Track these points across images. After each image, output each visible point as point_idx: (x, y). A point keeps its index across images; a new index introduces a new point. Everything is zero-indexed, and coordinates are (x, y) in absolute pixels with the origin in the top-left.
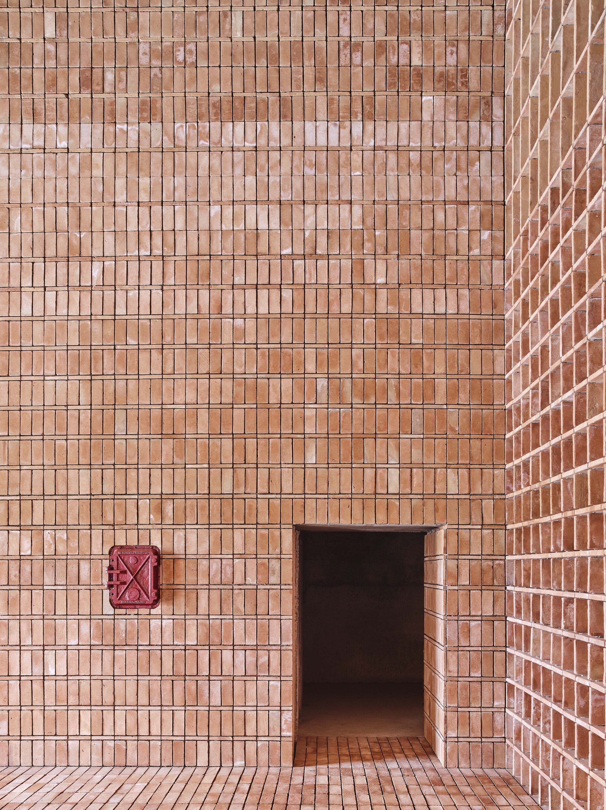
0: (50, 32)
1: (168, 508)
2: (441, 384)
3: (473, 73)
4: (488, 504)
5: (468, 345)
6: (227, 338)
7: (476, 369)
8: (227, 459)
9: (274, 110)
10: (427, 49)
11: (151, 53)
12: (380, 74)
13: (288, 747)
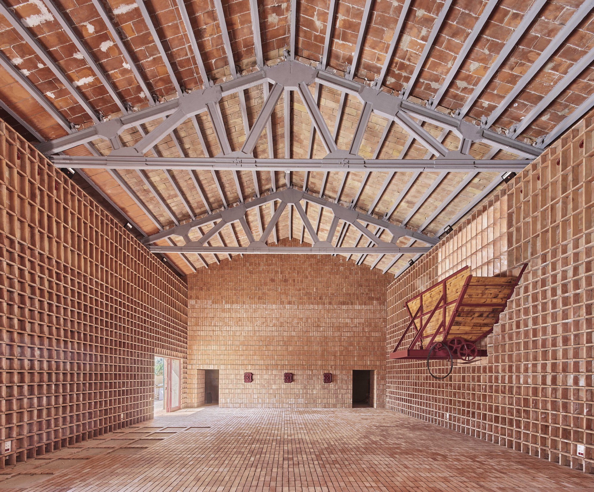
0: (315, 291)
1: (333, 367)
2: (376, 347)
3: (382, 298)
4: (383, 367)
5: (380, 341)
6: (342, 340)
7: (382, 345)
8: (342, 359)
9: (350, 303)
10: (374, 294)
11: (331, 294)
12: (367, 298)
13: (352, 405)
